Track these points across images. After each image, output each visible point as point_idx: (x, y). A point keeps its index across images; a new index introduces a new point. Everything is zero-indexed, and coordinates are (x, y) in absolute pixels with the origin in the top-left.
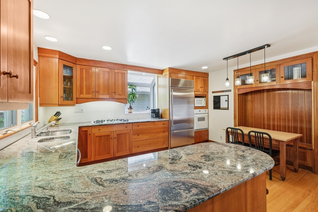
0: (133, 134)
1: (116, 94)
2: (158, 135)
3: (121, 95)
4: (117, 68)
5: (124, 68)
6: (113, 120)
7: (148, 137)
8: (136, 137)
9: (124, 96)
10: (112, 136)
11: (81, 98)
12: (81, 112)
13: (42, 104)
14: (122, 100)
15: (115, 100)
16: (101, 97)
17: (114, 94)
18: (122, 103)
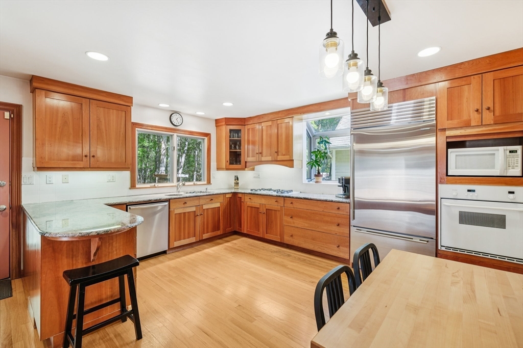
0: (285, 215)
1: (279, 154)
2: (325, 228)
3: (284, 155)
4: (281, 117)
5: (289, 114)
6: (262, 189)
7: (306, 225)
8: (289, 219)
9: (288, 156)
10: (261, 210)
11: (249, 162)
12: (258, 177)
13: (218, 169)
14: (286, 162)
15: (278, 163)
16: (263, 159)
17: (276, 154)
18: (286, 166)
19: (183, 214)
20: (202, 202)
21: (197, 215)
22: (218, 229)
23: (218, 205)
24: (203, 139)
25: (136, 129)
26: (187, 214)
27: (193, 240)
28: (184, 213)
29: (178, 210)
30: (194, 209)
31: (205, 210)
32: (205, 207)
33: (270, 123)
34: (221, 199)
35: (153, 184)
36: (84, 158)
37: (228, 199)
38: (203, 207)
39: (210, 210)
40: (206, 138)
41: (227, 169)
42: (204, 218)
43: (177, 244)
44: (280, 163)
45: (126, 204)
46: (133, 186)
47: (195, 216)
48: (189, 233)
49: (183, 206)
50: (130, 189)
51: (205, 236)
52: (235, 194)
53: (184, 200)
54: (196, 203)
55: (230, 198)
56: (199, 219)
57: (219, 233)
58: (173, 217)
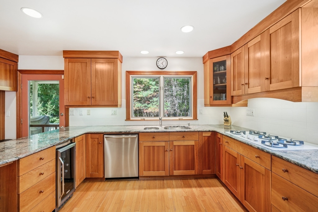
9: (290, 82)
10: (239, 162)
11: (236, 96)
12: (251, 114)
13: (206, 105)
14: (286, 92)
15: (271, 94)
16: (251, 91)
17: (267, 82)
18: (286, 99)
19: (152, 147)
20: (172, 138)
21: (167, 151)
22: (193, 168)
23: (192, 143)
24: (190, 78)
25: (131, 76)
26: (156, 148)
27: (162, 173)
28: (154, 147)
29: (146, 143)
30: (163, 144)
31: (176, 147)
32: (175, 143)
33: (258, 39)
34: (196, 137)
35: (142, 118)
36: (88, 99)
37: (206, 138)
38: (173, 143)
39: (182, 147)
40: (192, 76)
41: (212, 105)
42: (175, 154)
43: (146, 173)
44: (275, 94)
45: (103, 133)
46: (128, 119)
47: (165, 151)
48: (158, 166)
49: (152, 140)
50: (125, 120)
51: (176, 173)
52: (214, 133)
53: (153, 135)
54: (166, 138)
55: (209, 137)
56: (169, 155)
57: (192, 172)
58: (142, 149)
